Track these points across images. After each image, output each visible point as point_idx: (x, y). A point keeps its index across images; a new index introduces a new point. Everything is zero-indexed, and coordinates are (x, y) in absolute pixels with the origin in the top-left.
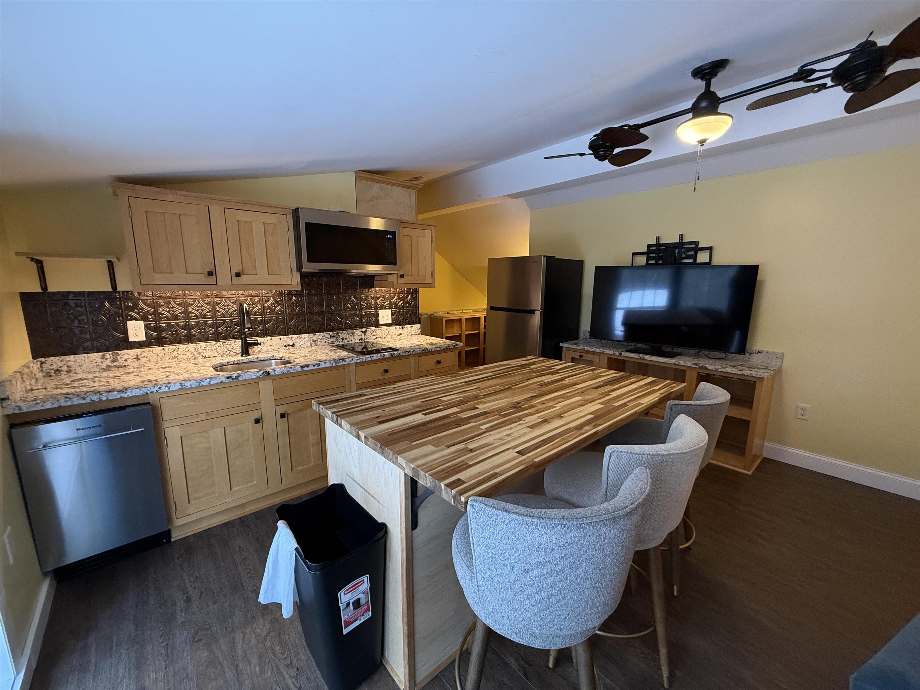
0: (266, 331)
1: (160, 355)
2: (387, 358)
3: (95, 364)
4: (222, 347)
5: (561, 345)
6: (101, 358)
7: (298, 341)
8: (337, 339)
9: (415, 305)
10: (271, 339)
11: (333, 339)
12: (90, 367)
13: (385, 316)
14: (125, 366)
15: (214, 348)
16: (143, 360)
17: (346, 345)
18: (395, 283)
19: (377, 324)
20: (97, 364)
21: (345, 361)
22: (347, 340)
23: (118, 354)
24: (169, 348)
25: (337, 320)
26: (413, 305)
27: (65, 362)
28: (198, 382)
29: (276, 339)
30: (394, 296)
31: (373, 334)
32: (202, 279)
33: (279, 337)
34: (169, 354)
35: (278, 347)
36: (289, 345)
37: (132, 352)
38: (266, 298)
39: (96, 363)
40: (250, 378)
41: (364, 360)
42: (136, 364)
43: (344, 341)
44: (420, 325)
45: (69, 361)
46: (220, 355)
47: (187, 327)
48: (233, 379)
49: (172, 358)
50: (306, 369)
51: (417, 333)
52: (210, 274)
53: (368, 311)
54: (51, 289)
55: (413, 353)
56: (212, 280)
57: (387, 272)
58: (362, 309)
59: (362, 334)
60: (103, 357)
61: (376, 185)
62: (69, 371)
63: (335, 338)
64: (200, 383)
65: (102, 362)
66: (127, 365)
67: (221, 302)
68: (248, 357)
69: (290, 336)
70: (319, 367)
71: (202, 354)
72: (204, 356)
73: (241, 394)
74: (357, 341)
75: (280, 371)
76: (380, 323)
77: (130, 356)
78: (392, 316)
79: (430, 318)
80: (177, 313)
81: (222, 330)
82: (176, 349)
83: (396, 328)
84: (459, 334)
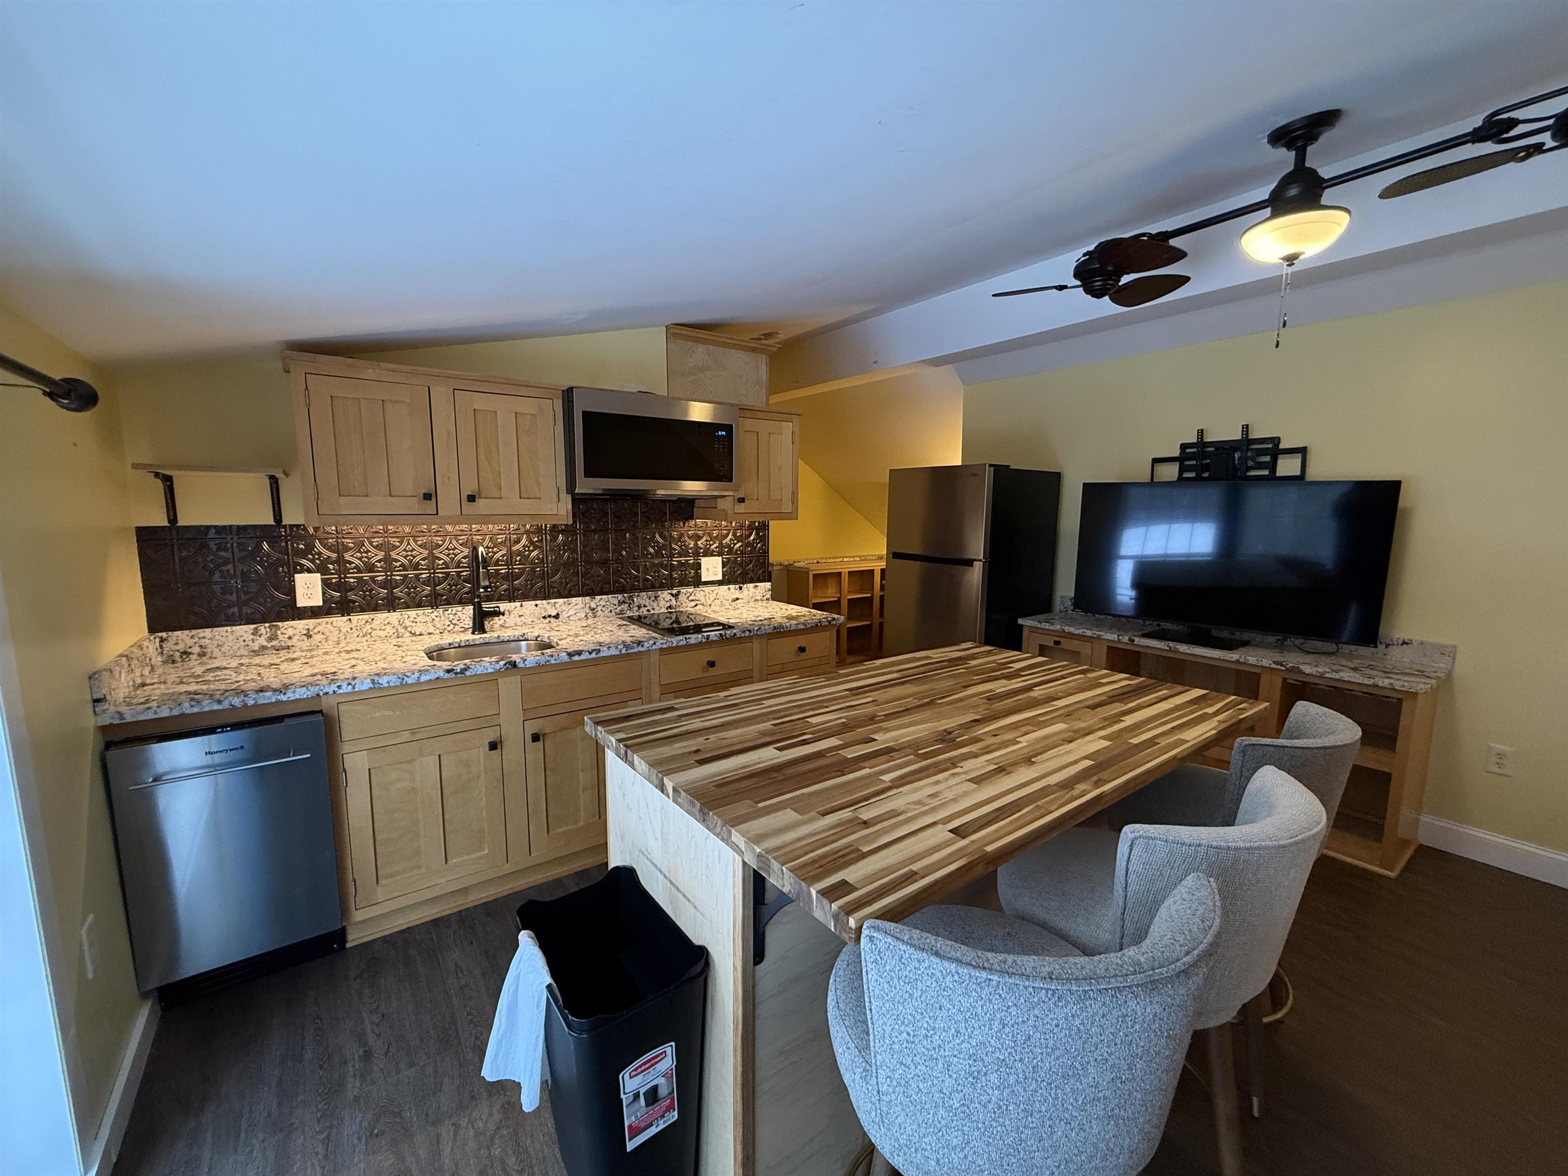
0: (514, 592)
1: (344, 630)
2: (712, 641)
3: (243, 644)
4: (443, 618)
5: (1020, 621)
6: (252, 634)
7: (564, 608)
8: (629, 606)
9: (762, 549)
10: (521, 606)
11: (623, 606)
12: (234, 648)
13: (712, 567)
14: (288, 647)
15: (428, 619)
16: (317, 638)
17: (645, 617)
18: (728, 512)
19: (697, 582)
20: (246, 643)
21: (643, 646)
22: (646, 609)
23: (278, 628)
24: (358, 619)
25: (631, 573)
26: (759, 550)
27: (196, 640)
28: (399, 678)
29: (529, 605)
30: (728, 535)
31: (690, 598)
32: (414, 505)
33: (534, 603)
34: (358, 628)
35: (531, 620)
36: (550, 616)
37: (301, 625)
38: (515, 536)
39: (244, 641)
40: (485, 672)
41: (675, 645)
42: (306, 644)
43: (641, 610)
44: (770, 583)
45: (204, 638)
46: (438, 631)
47: (389, 584)
48: (456, 673)
49: (361, 635)
50: (576, 658)
51: (765, 598)
52: (427, 497)
53: (683, 559)
54: (182, 522)
55: (758, 633)
56: (430, 507)
57: (716, 493)
58: (672, 556)
59: (672, 598)
60: (255, 632)
61: (701, 348)
62: (202, 655)
63: (627, 605)
64: (403, 679)
65: (253, 640)
66: (293, 646)
67: (444, 543)
68: (483, 636)
69: (553, 601)
70: (598, 656)
71: (409, 629)
72: (413, 632)
73: (468, 700)
74: (663, 610)
75: (535, 661)
76: (703, 580)
77: (296, 632)
78: (723, 568)
79: (788, 571)
80: (373, 560)
81: (443, 589)
82: (370, 620)
83: (729, 589)
84: (836, 599)
